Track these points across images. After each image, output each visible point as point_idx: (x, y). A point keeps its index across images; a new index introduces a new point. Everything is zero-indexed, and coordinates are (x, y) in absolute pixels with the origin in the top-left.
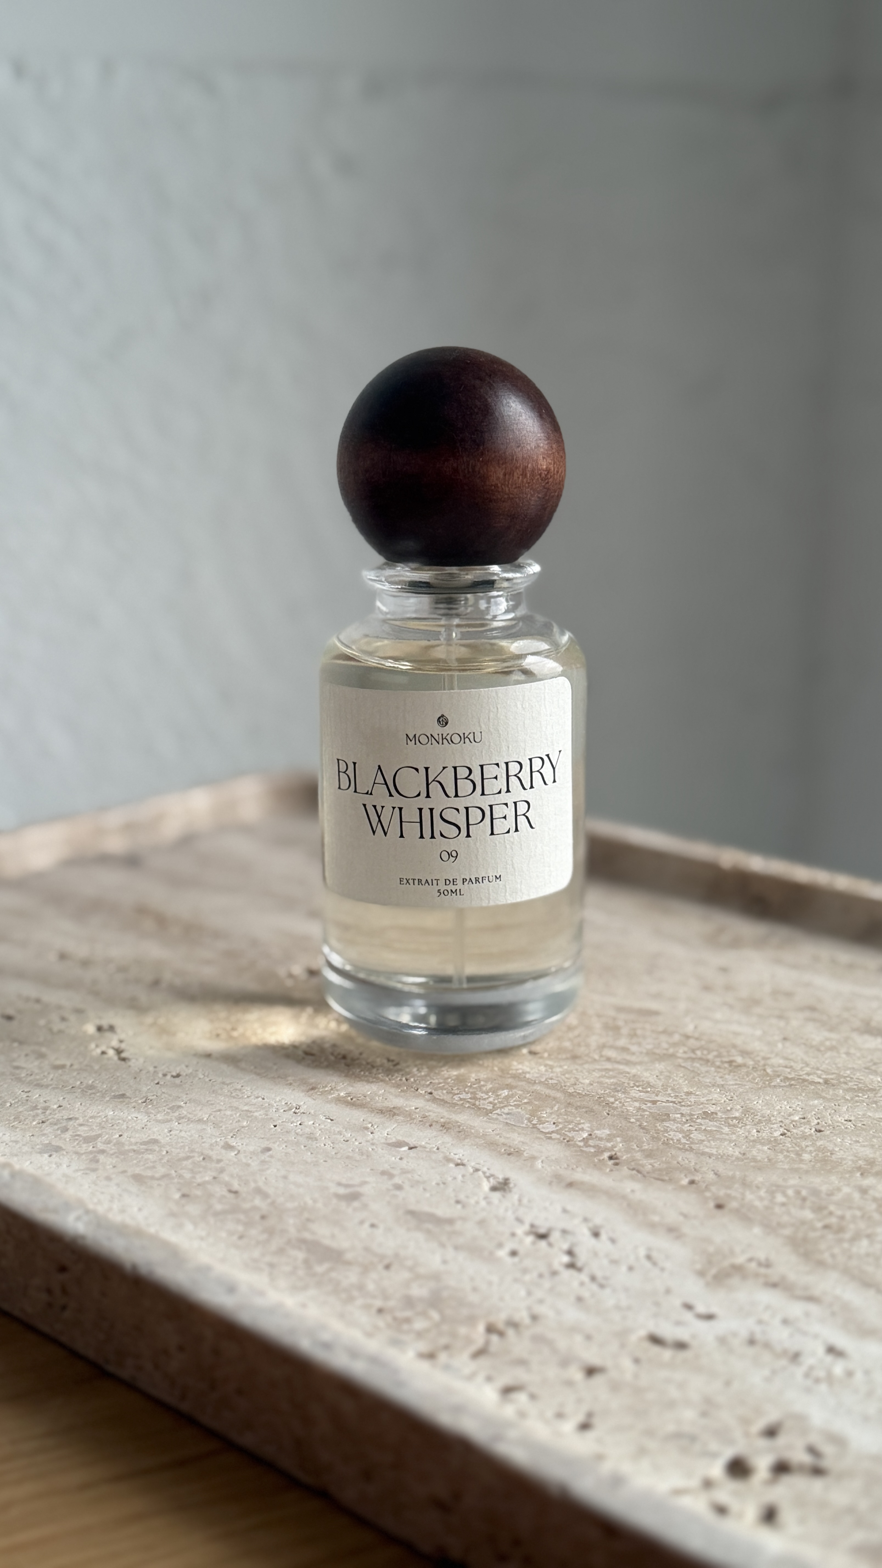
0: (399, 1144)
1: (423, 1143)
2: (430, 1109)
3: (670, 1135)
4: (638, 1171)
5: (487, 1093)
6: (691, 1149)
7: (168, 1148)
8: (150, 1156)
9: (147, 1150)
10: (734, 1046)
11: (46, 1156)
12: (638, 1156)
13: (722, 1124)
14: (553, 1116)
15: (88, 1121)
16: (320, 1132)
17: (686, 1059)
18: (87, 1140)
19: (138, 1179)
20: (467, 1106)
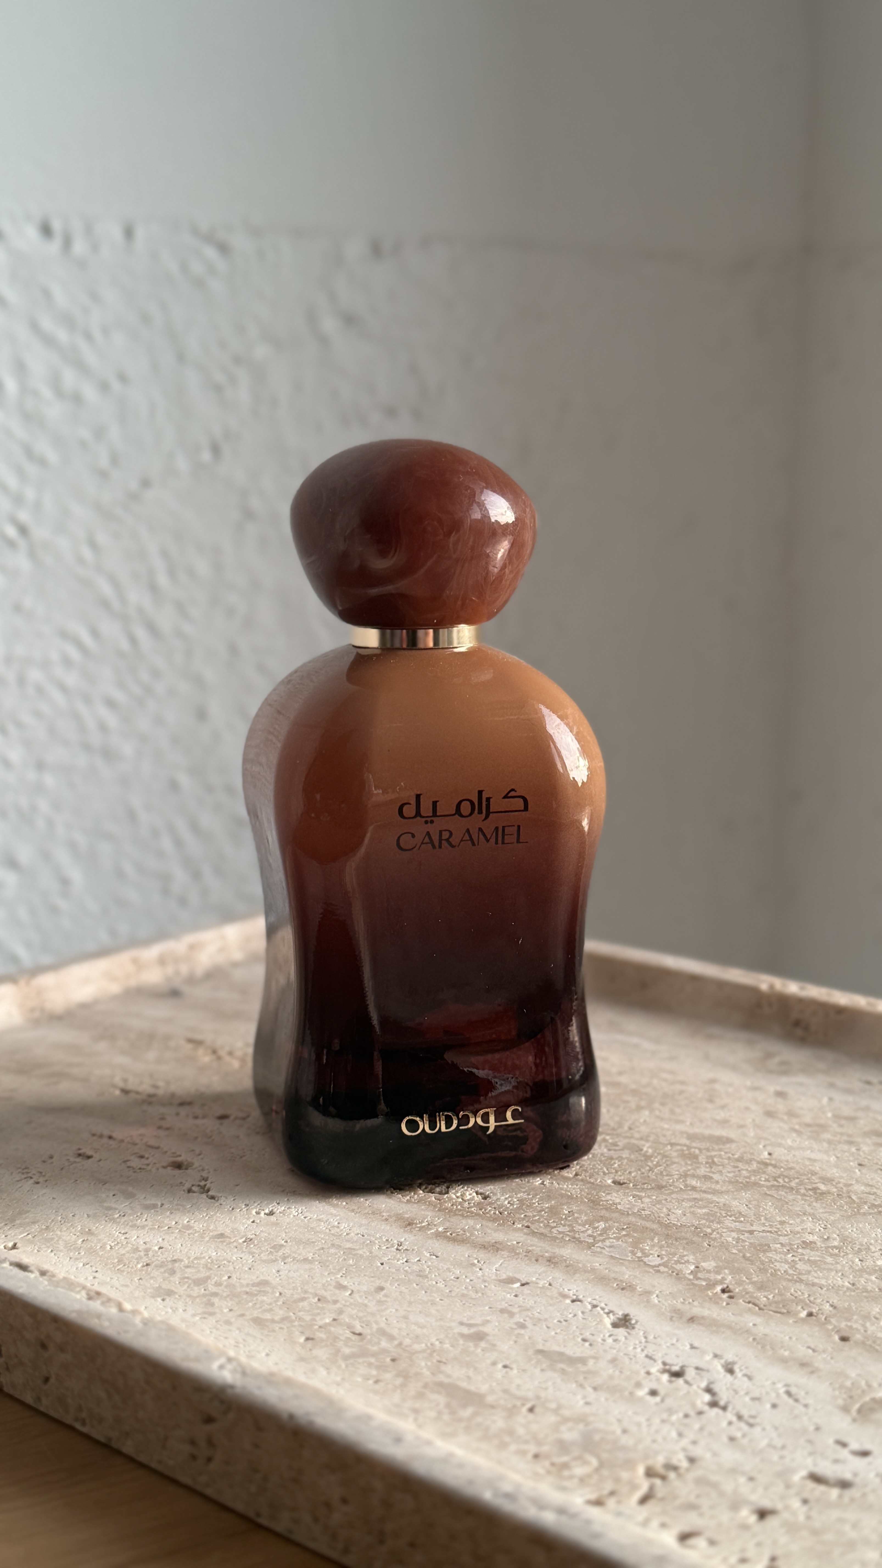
0: (511, 1281)
1: (534, 1279)
2: (532, 1243)
3: (775, 1266)
4: (755, 1304)
5: (584, 1225)
6: (801, 1281)
7: (280, 1289)
8: (265, 1298)
9: (260, 1291)
10: (814, 1173)
11: (159, 1299)
12: (750, 1288)
13: (824, 1254)
14: (656, 1248)
15: (193, 1262)
16: (428, 1269)
17: (768, 1188)
18: (198, 1282)
19: (258, 1322)
20: (567, 1239)
